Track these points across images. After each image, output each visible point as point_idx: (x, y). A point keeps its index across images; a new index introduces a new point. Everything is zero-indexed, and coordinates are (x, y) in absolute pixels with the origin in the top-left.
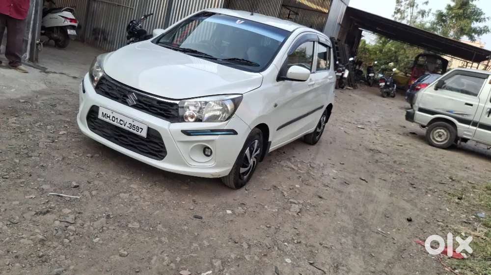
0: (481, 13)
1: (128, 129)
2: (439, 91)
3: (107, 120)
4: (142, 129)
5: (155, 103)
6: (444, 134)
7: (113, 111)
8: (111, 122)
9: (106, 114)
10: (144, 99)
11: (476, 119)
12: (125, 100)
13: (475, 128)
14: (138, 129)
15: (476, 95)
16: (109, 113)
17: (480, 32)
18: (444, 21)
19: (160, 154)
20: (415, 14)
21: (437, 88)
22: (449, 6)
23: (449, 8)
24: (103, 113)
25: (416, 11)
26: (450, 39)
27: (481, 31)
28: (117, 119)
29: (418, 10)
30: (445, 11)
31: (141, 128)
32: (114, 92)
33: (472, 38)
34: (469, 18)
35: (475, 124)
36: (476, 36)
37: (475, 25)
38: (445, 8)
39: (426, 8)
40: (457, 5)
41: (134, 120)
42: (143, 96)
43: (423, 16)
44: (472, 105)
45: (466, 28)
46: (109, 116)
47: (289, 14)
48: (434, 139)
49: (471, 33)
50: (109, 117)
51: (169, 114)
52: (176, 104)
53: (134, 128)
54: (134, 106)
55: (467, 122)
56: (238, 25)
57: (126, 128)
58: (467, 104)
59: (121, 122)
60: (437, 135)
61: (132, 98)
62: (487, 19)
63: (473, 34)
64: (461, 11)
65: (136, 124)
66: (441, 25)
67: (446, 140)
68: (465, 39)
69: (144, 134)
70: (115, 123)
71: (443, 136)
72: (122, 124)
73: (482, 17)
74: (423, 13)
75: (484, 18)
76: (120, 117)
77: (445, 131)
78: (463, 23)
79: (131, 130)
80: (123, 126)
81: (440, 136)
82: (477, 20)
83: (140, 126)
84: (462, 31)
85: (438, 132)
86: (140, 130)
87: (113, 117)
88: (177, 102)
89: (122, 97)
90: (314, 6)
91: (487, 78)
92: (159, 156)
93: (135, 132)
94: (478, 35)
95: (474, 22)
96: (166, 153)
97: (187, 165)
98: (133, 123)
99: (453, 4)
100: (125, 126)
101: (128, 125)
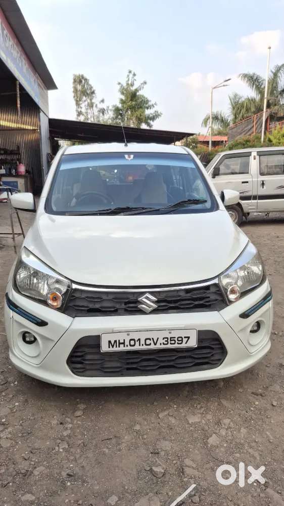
0: (148, 101)
1: (163, 347)
2: (216, 178)
3: (122, 348)
4: (188, 338)
5: (182, 294)
6: (233, 215)
7: (128, 332)
8: (129, 348)
9: (115, 341)
10: (165, 295)
11: (255, 193)
12: (136, 307)
13: (256, 201)
14: (182, 340)
15: (248, 173)
16: (120, 337)
17: (153, 119)
18: (122, 115)
19: (212, 358)
20: (96, 113)
21: (214, 175)
22: (122, 100)
23: (122, 102)
24: (110, 342)
25: (95, 110)
26: (133, 128)
27: (154, 116)
28: (139, 340)
29: (98, 109)
30: (120, 106)
31: (185, 337)
32: (106, 304)
33: (149, 125)
34: (141, 107)
35: (255, 198)
36: (151, 122)
37: (148, 112)
38: (120, 103)
39: (103, 106)
40: (128, 98)
41: (170, 330)
42: (159, 292)
43: (103, 114)
44: (247, 182)
45: (142, 117)
46: (122, 341)
49: (147, 120)
50: (124, 343)
51: (209, 301)
52: (215, 285)
53: (173, 342)
54: (155, 311)
56: (129, 160)
57: (158, 346)
58: (243, 182)
59: (148, 342)
61: (148, 301)
62: (155, 105)
63: (149, 121)
64: (134, 103)
65: (176, 334)
66: (120, 119)
67: (236, 219)
68: (144, 126)
69: (193, 343)
70: (137, 347)
72: (150, 344)
73: (150, 103)
74: (103, 111)
75: (153, 105)
76: (143, 336)
77: (233, 212)
78: (138, 113)
79: (169, 346)
80: (152, 347)
82: (148, 108)
83: (183, 334)
84: (140, 120)
86: (185, 340)
87: (131, 340)
88: (216, 281)
89: (123, 306)
91: (251, 155)
93: (176, 346)
94: (153, 121)
95: (146, 110)
96: (223, 351)
97: (249, 355)
98: (169, 336)
99: (123, 97)
100: (155, 344)
101: (161, 341)
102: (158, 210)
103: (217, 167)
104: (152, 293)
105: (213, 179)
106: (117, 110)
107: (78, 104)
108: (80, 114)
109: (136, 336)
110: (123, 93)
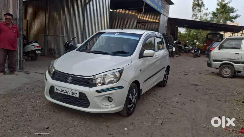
0: (233, 9)
1: (69, 94)
2: (221, 50)
3: (59, 92)
4: (76, 94)
5: (81, 79)
6: (228, 71)
7: (61, 87)
8: (61, 92)
9: (58, 89)
10: (75, 78)
11: (243, 60)
12: (66, 80)
13: (243, 65)
16: (59, 88)
17: (235, 18)
18: (217, 16)
19: (87, 104)
20: (202, 15)
21: (220, 48)
22: (217, 8)
23: (217, 9)
24: (56, 89)
25: (202, 13)
26: (221, 24)
28: (64, 90)
29: (204, 13)
30: (216, 11)
31: (76, 93)
33: (232, 21)
34: (228, 12)
35: (242, 63)
36: (234, 20)
37: (232, 15)
39: (207, 12)
41: (72, 90)
43: (206, 16)
44: (238, 54)
45: (228, 17)
46: (59, 90)
47: (141, 26)
48: (224, 74)
50: (60, 90)
51: (89, 84)
53: (72, 94)
54: (71, 83)
56: (116, 35)
57: (68, 94)
60: (225, 71)
61: (70, 79)
62: (236, 11)
63: (232, 19)
64: (223, 10)
65: (73, 91)
66: (215, 18)
67: (230, 73)
68: (229, 23)
69: (78, 96)
70: (63, 93)
71: (228, 72)
72: (66, 93)
74: (206, 14)
76: (65, 89)
77: (229, 69)
78: (225, 15)
79: (71, 95)
80: (67, 94)
81: (226, 72)
82: (232, 12)
83: (75, 92)
84: (226, 19)
85: (225, 70)
86: (75, 94)
87: (62, 90)
88: (92, 77)
91: (243, 39)
93: (73, 95)
98: (72, 91)
99: (219, 7)
100: (68, 93)
101: (69, 93)
104: (72, 77)
105: (219, 50)
106: (214, 14)
107: (193, 11)
108: (194, 15)
110: (218, 5)
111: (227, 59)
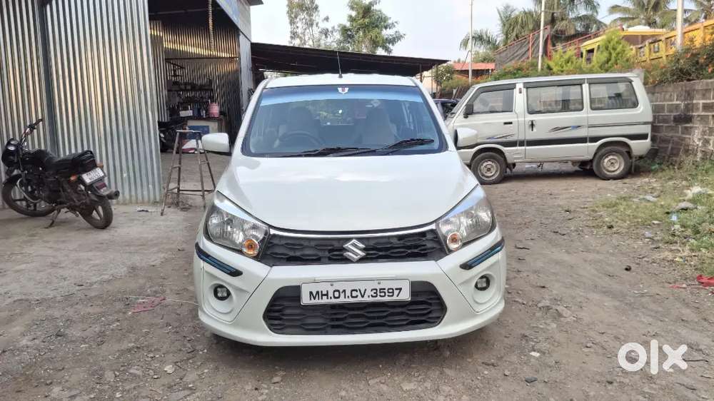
0: (385, 19)
1: (371, 299)
2: (470, 117)
3: (325, 301)
4: (400, 289)
5: (395, 241)
6: (492, 166)
7: (332, 282)
8: (334, 301)
9: (318, 293)
10: (374, 242)
11: (521, 137)
12: (342, 255)
13: (523, 148)
14: (393, 292)
15: (512, 111)
16: (323, 288)
17: (393, 40)
18: (351, 37)
19: (430, 316)
20: (317, 35)
21: (467, 115)
22: (351, 16)
23: (352, 19)
24: (311, 293)
25: (316, 31)
26: (364, 55)
27: (394, 38)
28: (344, 291)
29: (320, 30)
30: (348, 24)
31: (396, 289)
32: (307, 252)
33: (387, 49)
34: (377, 26)
35: (522, 143)
36: (390, 46)
37: (386, 33)
38: (348, 20)
39: (328, 26)
40: (358, 13)
41: (379, 280)
42: (368, 239)
43: (326, 37)
44: (511, 123)
45: (378, 39)
46: (325, 292)
47: (175, 71)
48: (483, 175)
49: (386, 43)
50: (327, 295)
51: (425, 250)
52: (432, 231)
53: (383, 294)
54: (362, 260)
55: (513, 144)
56: (343, 94)
57: (367, 299)
58: (506, 123)
59: (354, 294)
60: (485, 169)
61: (355, 249)
62: (395, 24)
63: (388, 44)
64: (367, 20)
65: (386, 285)
66: (349, 42)
67: (496, 171)
68: (380, 52)
69: (405, 296)
70: (342, 300)
71: (492, 169)
72: (357, 297)
73: (390, 22)
74: (326, 33)
75: (393, 24)
76: (348, 287)
77: (493, 162)
78: (373, 34)
79: (379, 299)
80: (359, 299)
81: (489, 170)
82: (386, 28)
83: (394, 285)
84: (375, 44)
85: (485, 167)
86: (396, 292)
87: (335, 291)
88: (433, 227)
89: (327, 254)
90: (205, 53)
91: (515, 88)
92: (428, 320)
93: (387, 299)
94: (393, 44)
95: (384, 30)
96: (443, 308)
97: (474, 314)
98: (378, 287)
99: (354, 14)
100: (363, 296)
101: (369, 293)
102: (374, 151)
103: (469, 103)
104: (359, 239)
105: (464, 119)
106: (344, 30)
107: (292, 22)
108: (294, 35)
109: (340, 287)
110: (352, 8)
111: (489, 138)
